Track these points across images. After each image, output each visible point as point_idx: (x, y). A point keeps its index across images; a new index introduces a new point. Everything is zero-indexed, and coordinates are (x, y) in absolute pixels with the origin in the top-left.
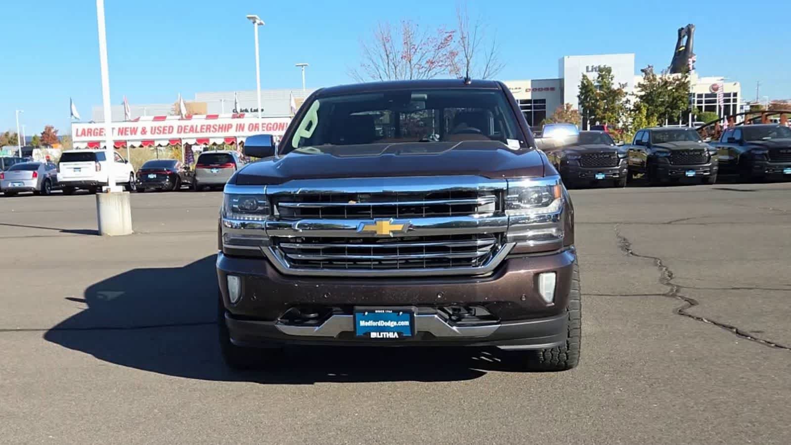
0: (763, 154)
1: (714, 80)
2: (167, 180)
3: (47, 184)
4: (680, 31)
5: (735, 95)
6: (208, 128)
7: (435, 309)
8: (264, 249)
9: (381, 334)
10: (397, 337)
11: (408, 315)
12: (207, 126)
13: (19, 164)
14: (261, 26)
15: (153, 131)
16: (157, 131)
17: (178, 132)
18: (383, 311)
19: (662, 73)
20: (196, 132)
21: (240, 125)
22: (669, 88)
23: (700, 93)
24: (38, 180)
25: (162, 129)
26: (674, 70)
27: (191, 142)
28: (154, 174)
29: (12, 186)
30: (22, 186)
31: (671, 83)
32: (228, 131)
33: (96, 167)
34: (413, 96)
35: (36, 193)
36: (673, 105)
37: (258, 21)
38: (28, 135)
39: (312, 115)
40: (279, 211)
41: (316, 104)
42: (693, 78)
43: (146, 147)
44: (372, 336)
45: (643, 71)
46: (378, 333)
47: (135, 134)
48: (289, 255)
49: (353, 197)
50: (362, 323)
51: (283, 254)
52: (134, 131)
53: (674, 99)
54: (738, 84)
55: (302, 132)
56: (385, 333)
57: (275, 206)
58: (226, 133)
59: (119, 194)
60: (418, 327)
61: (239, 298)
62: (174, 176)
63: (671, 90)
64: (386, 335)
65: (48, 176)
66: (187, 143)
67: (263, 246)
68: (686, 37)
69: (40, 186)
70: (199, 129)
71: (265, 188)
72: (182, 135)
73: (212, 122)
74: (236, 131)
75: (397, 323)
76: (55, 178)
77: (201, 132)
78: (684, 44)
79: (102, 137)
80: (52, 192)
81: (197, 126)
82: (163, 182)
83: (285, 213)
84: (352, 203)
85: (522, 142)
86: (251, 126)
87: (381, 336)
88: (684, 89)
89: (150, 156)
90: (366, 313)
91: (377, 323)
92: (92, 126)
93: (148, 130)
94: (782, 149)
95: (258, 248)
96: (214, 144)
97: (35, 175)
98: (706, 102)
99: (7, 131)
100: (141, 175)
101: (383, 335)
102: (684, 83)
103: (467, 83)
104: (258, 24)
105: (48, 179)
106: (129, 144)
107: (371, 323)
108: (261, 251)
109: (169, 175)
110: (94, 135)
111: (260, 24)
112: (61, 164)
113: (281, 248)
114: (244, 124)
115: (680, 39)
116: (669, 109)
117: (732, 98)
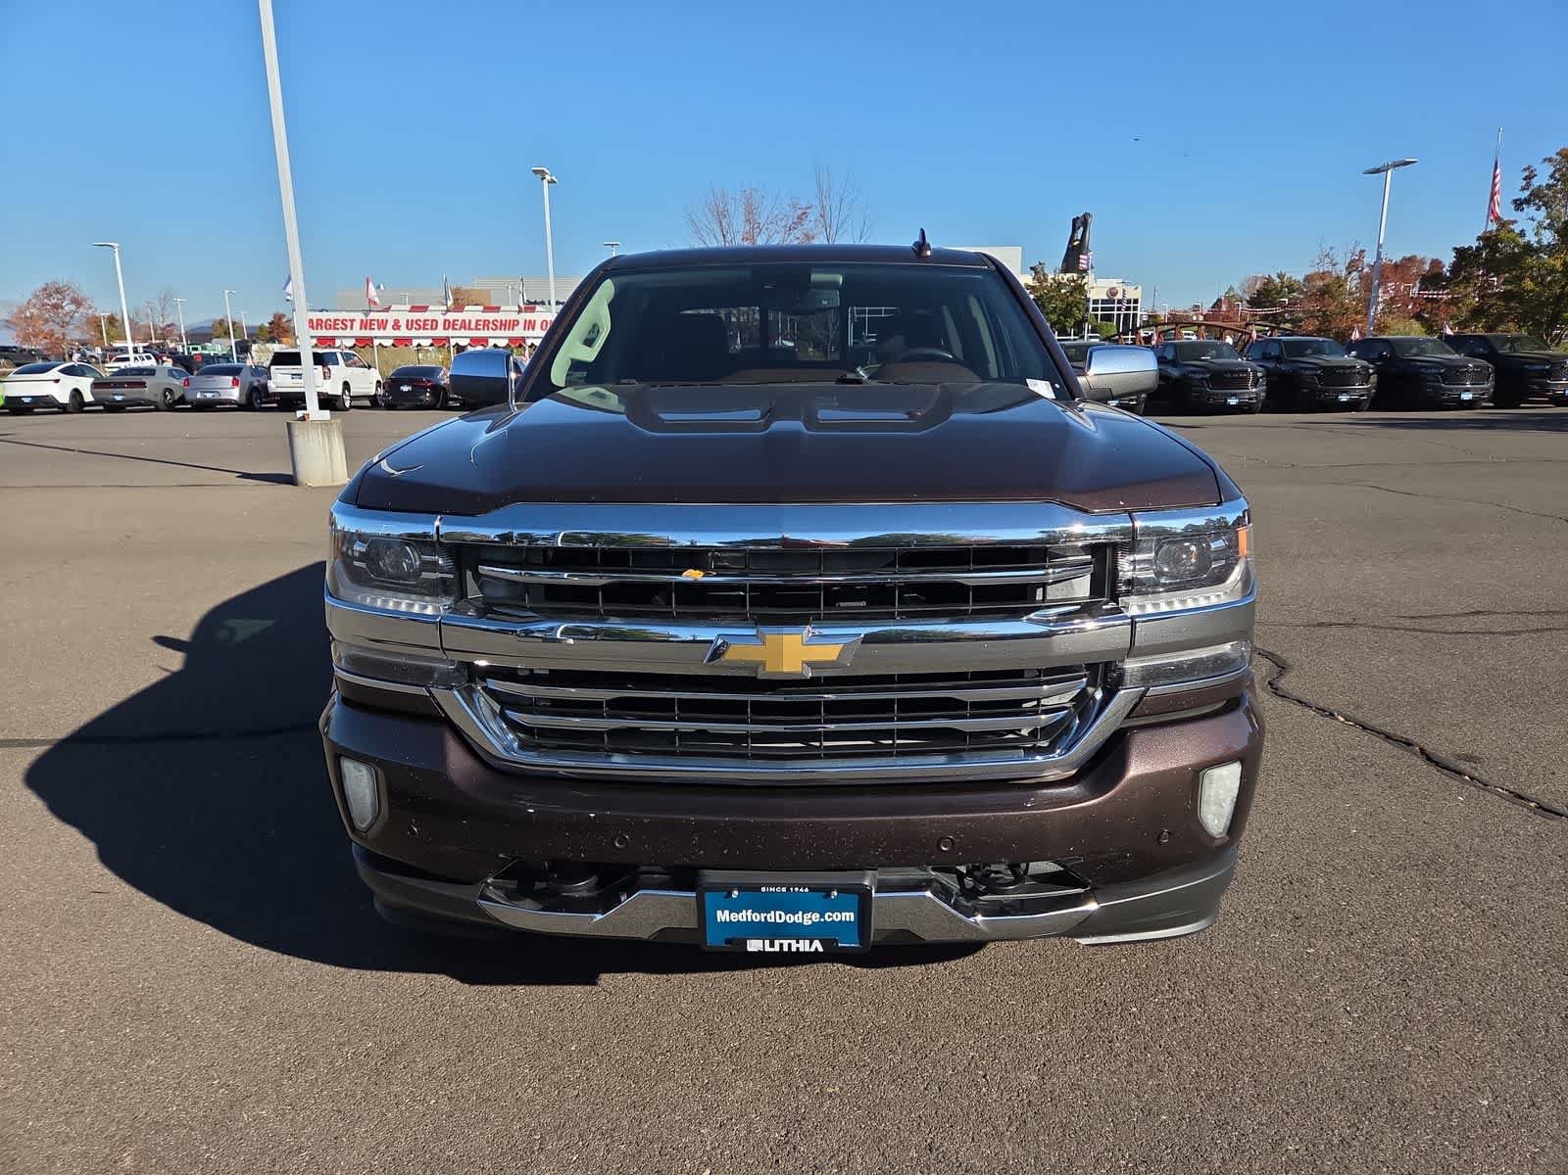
0: (1202, 378)
1: (1114, 283)
2: (428, 394)
3: (254, 395)
4: (1075, 221)
5: (1136, 301)
6: (486, 324)
7: (925, 870)
8: (440, 694)
9: (777, 943)
10: (821, 949)
11: (854, 899)
12: (485, 321)
13: (220, 365)
14: (553, 184)
15: (410, 325)
16: (415, 325)
17: (444, 329)
18: (784, 890)
19: (1053, 273)
20: (470, 329)
21: (530, 321)
22: (1063, 291)
23: (1096, 298)
24: (241, 391)
25: (422, 324)
26: (1065, 270)
27: (463, 342)
28: (408, 385)
29: (202, 397)
30: (217, 397)
31: (1065, 284)
32: (513, 329)
33: (324, 373)
34: (815, 277)
35: (241, 407)
36: (1067, 313)
37: (548, 177)
38: (251, 324)
39: (598, 311)
40: (481, 588)
41: (607, 289)
42: (1089, 279)
43: (402, 347)
44: (749, 949)
45: (1032, 268)
46: (767, 942)
47: (384, 328)
48: (511, 714)
49: (694, 557)
50: (723, 916)
51: (497, 708)
52: (383, 325)
53: (1068, 305)
54: (1142, 289)
55: (575, 349)
56: (786, 943)
57: (469, 573)
58: (511, 331)
59: (324, 423)
60: (879, 922)
61: (375, 819)
62: (437, 389)
63: (1065, 293)
64: (790, 945)
65: (256, 384)
66: (457, 344)
67: (437, 684)
68: (1082, 229)
69: (244, 398)
70: (473, 325)
71: (437, 523)
72: (450, 333)
73: (491, 316)
74: (525, 328)
75: (822, 916)
76: (265, 387)
77: (477, 329)
78: (1079, 238)
79: (373, 331)
80: (263, 406)
81: (470, 321)
82: (422, 397)
83: (500, 592)
84: (692, 575)
85: (1057, 386)
86: (545, 323)
87: (777, 949)
88: (1080, 292)
89: (408, 360)
90: (735, 893)
91: (763, 915)
92: (324, 316)
93: (403, 324)
94: (1226, 372)
95: (423, 691)
96: (495, 346)
97: (235, 383)
98: (1103, 309)
99: (222, 318)
100: (390, 386)
101: (781, 945)
102: (1080, 285)
103: (924, 254)
104: (549, 182)
105: (255, 387)
106: (376, 342)
107: (746, 915)
108: (428, 701)
109: (432, 387)
110: (326, 328)
111: (551, 182)
112: (273, 368)
113: (492, 693)
114: (535, 321)
115: (1074, 231)
116: (1061, 317)
117: (1132, 305)
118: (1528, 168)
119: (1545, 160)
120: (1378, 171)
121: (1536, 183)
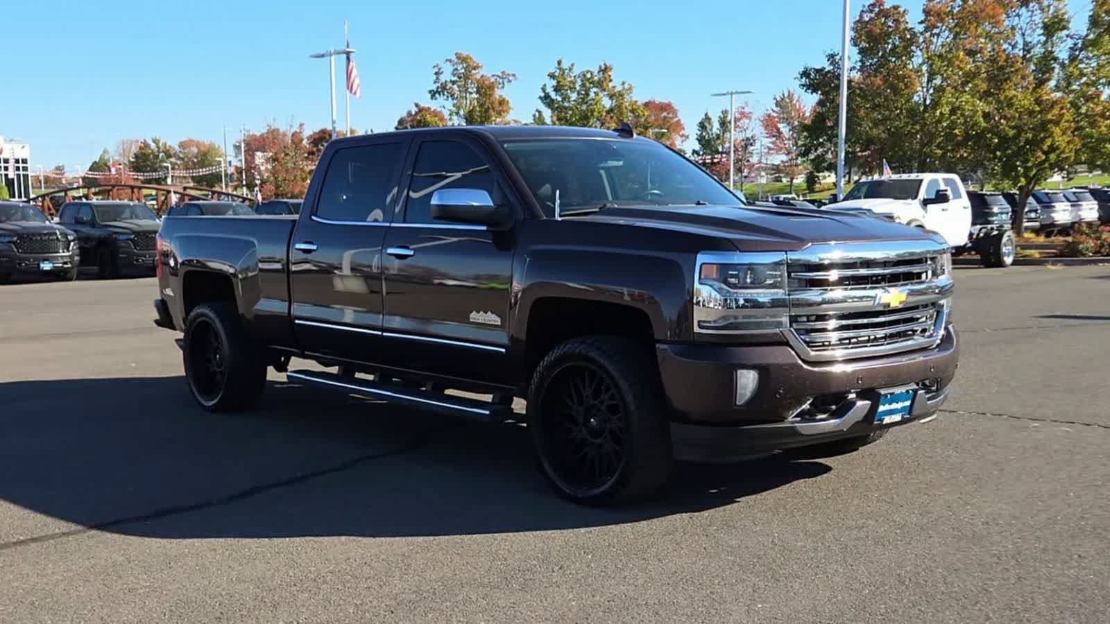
0: (128, 240)
5: (24, 161)
8: (784, 331)
10: (900, 419)
44: (884, 423)
54: (27, 148)
67: (782, 328)
87: (891, 421)
95: (777, 331)
108: (780, 335)
117: (21, 165)
118: (437, 66)
119: (447, 60)
120: (322, 56)
121: (443, 78)
